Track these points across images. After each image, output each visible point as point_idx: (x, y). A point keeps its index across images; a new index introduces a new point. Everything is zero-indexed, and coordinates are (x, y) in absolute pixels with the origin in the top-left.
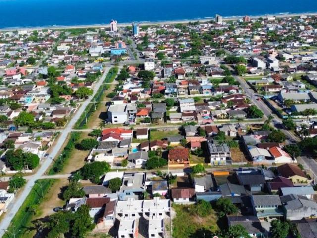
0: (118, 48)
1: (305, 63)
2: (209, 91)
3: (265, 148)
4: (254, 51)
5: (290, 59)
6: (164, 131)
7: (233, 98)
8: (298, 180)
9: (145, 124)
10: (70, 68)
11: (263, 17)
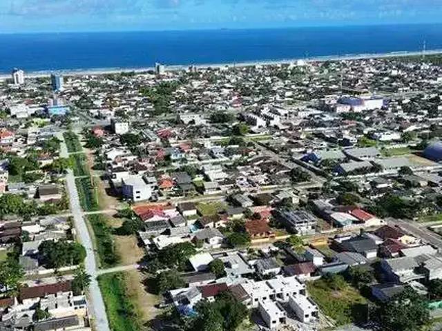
0: (52, 106)
1: (305, 118)
2: (222, 155)
3: (345, 212)
4: (235, 107)
5: (286, 115)
6: (208, 204)
7: (262, 161)
8: (407, 241)
9: (178, 198)
10: (7, 135)
11: (213, 67)
